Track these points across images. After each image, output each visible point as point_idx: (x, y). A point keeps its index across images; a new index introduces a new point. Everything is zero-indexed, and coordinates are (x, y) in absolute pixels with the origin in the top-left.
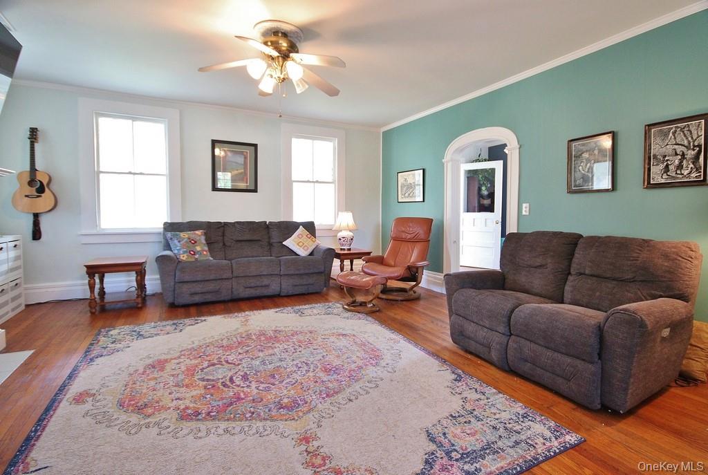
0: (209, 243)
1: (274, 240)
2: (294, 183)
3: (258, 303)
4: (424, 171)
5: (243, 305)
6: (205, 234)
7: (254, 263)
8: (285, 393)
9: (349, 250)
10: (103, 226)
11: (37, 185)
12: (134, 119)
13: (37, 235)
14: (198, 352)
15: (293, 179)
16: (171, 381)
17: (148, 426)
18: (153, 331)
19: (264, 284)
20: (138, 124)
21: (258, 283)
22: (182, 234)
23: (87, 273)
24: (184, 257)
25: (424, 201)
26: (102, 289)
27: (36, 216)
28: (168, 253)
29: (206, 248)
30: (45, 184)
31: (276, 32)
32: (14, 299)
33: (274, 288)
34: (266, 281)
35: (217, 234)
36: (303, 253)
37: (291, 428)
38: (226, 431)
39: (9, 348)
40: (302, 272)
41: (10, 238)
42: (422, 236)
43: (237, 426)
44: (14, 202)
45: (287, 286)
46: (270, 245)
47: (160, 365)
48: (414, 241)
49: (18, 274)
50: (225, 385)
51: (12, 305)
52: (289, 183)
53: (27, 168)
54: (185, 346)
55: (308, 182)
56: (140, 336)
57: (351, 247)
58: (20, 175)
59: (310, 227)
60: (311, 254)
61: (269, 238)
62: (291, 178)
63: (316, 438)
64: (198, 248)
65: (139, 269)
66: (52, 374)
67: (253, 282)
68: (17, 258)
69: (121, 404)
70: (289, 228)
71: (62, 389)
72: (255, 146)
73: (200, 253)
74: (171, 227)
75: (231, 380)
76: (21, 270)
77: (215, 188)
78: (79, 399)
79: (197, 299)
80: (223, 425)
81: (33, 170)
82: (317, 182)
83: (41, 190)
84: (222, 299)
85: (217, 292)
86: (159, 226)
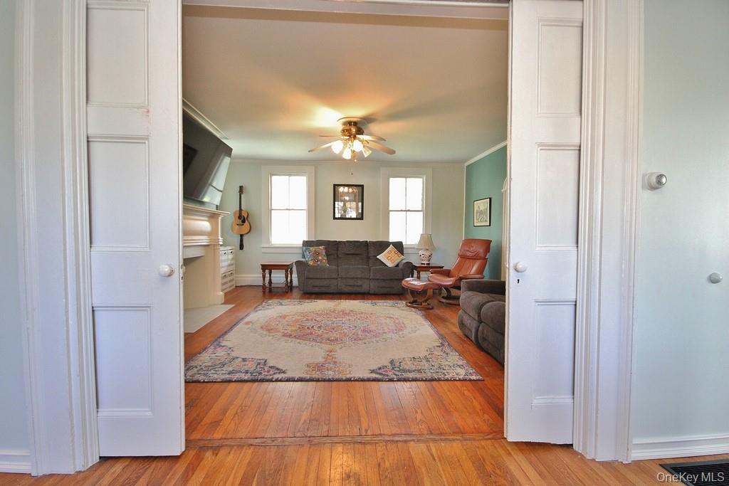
0: (328, 255)
1: (371, 254)
2: (391, 212)
3: (353, 296)
4: (490, 199)
5: (343, 296)
6: (326, 249)
7: (353, 269)
8: (334, 335)
9: (428, 264)
10: (272, 243)
11: (242, 218)
12: (290, 175)
13: (241, 247)
14: (304, 315)
15: (390, 209)
16: (286, 323)
17: (269, 336)
18: (288, 303)
19: (358, 284)
20: (292, 178)
21: (356, 284)
22: (311, 248)
23: (262, 269)
24: (311, 263)
25: (490, 225)
26: (270, 280)
27: (242, 236)
28: (303, 260)
29: (326, 258)
30: (246, 217)
31: (350, 123)
32: (231, 281)
33: (365, 288)
34: (360, 283)
35: (334, 249)
36: (390, 264)
37: (327, 347)
38: (299, 343)
39: (225, 303)
40: (385, 278)
41: (230, 248)
42: (482, 255)
43: (304, 342)
44: (232, 228)
45: (373, 286)
46: (368, 258)
47: (284, 317)
48: (474, 258)
49: (232, 268)
50: (308, 328)
51: (229, 284)
52: (387, 212)
53: (238, 209)
54: (299, 311)
55: (402, 211)
56: (281, 304)
57: (431, 262)
58: (235, 213)
59: (399, 246)
60: (397, 266)
61: (368, 253)
62: (388, 208)
63: (336, 351)
64: (320, 258)
65: (286, 268)
66: (240, 314)
67: (351, 282)
68: (232, 259)
69: (262, 328)
70: (383, 246)
71: (242, 319)
72: (362, 186)
73: (321, 261)
74: (307, 244)
75: (313, 327)
76: (234, 266)
77: (335, 218)
78: (247, 323)
79: (317, 290)
80: (299, 341)
81: (241, 210)
82: (409, 211)
83: (244, 221)
84: (332, 291)
85: (329, 286)
86: (301, 243)
